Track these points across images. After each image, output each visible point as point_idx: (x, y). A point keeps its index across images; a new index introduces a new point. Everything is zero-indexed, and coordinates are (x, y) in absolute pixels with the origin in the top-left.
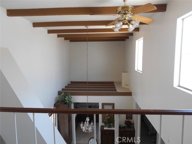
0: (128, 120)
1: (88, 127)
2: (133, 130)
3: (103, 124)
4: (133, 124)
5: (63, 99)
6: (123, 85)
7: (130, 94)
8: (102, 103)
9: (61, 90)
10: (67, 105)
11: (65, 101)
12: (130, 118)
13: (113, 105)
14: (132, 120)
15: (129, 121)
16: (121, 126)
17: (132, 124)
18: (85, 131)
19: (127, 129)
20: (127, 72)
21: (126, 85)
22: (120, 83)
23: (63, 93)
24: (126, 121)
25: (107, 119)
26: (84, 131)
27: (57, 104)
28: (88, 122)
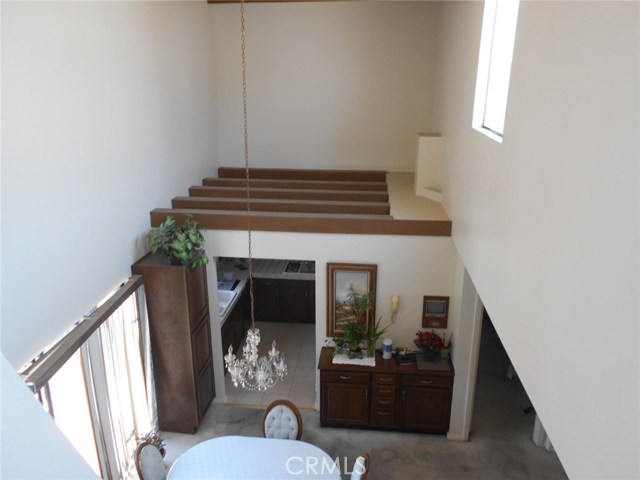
0: (429, 330)
1: (255, 369)
2: (447, 368)
3: (333, 344)
4: (450, 345)
5: (166, 247)
6: (421, 190)
7: (443, 228)
8: (329, 264)
9: (170, 206)
10: (184, 267)
11: (175, 254)
12: (437, 324)
13: (372, 271)
14: (447, 331)
15: (433, 334)
16: (402, 353)
17: (446, 344)
18: (240, 385)
19: (423, 365)
20: (438, 135)
21: (431, 189)
22: (408, 178)
23: (169, 219)
24: (420, 334)
25: (346, 326)
26: (236, 384)
27: (142, 265)
28: (254, 350)
